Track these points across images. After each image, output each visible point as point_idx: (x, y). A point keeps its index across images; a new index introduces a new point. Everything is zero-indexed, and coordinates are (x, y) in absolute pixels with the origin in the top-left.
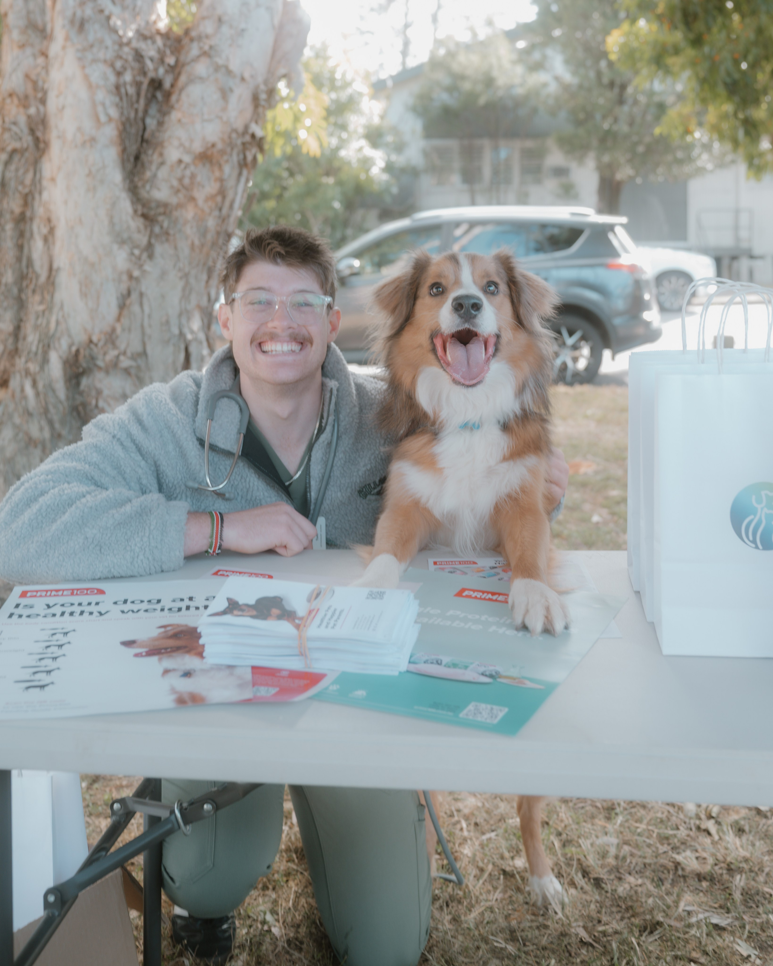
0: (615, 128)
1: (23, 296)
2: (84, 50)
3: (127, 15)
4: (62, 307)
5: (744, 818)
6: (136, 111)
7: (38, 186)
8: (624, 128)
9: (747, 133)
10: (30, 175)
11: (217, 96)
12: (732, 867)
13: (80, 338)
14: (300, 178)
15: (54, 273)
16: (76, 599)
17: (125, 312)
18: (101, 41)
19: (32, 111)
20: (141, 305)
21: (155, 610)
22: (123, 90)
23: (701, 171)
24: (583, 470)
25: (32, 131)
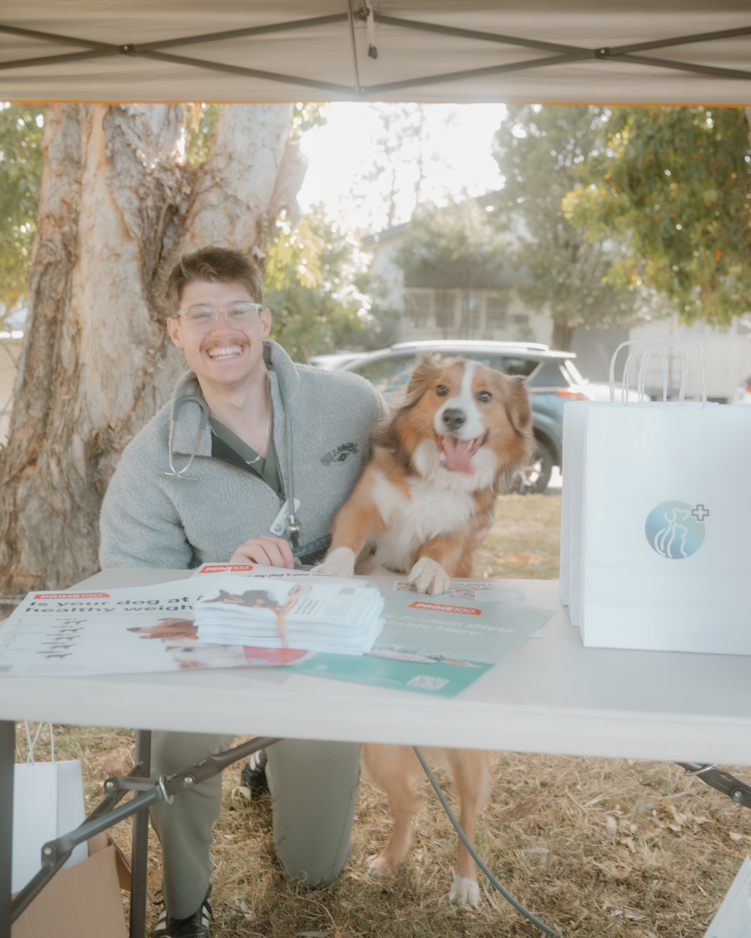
0: (568, 282)
1: (52, 388)
2: (113, 177)
3: (150, 150)
4: (85, 397)
5: (658, 836)
6: (156, 231)
7: (69, 293)
8: (577, 282)
9: (681, 283)
10: (62, 284)
11: (225, 221)
12: (647, 874)
13: (100, 424)
14: (297, 317)
15: (79, 368)
16: (85, 601)
17: (140, 403)
18: (128, 171)
19: (66, 229)
20: (154, 397)
21: (154, 608)
22: (145, 214)
23: (641, 321)
24: (531, 561)
25: (65, 246)
